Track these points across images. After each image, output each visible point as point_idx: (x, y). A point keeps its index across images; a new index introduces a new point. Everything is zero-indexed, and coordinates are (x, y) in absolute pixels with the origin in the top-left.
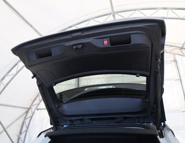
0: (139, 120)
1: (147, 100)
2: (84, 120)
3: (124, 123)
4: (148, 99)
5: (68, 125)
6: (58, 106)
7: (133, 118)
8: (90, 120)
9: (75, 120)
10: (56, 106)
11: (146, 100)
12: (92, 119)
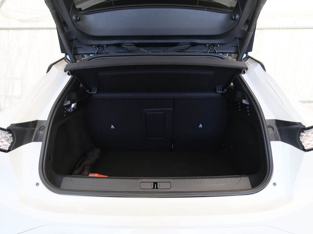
0: (213, 48)
1: (237, 16)
2: (125, 45)
3: (188, 52)
4: (239, 16)
5: (94, 54)
6: (77, 17)
7: (205, 45)
8: (134, 47)
9: (108, 45)
10: (74, 18)
11: (235, 16)
12: (138, 45)
